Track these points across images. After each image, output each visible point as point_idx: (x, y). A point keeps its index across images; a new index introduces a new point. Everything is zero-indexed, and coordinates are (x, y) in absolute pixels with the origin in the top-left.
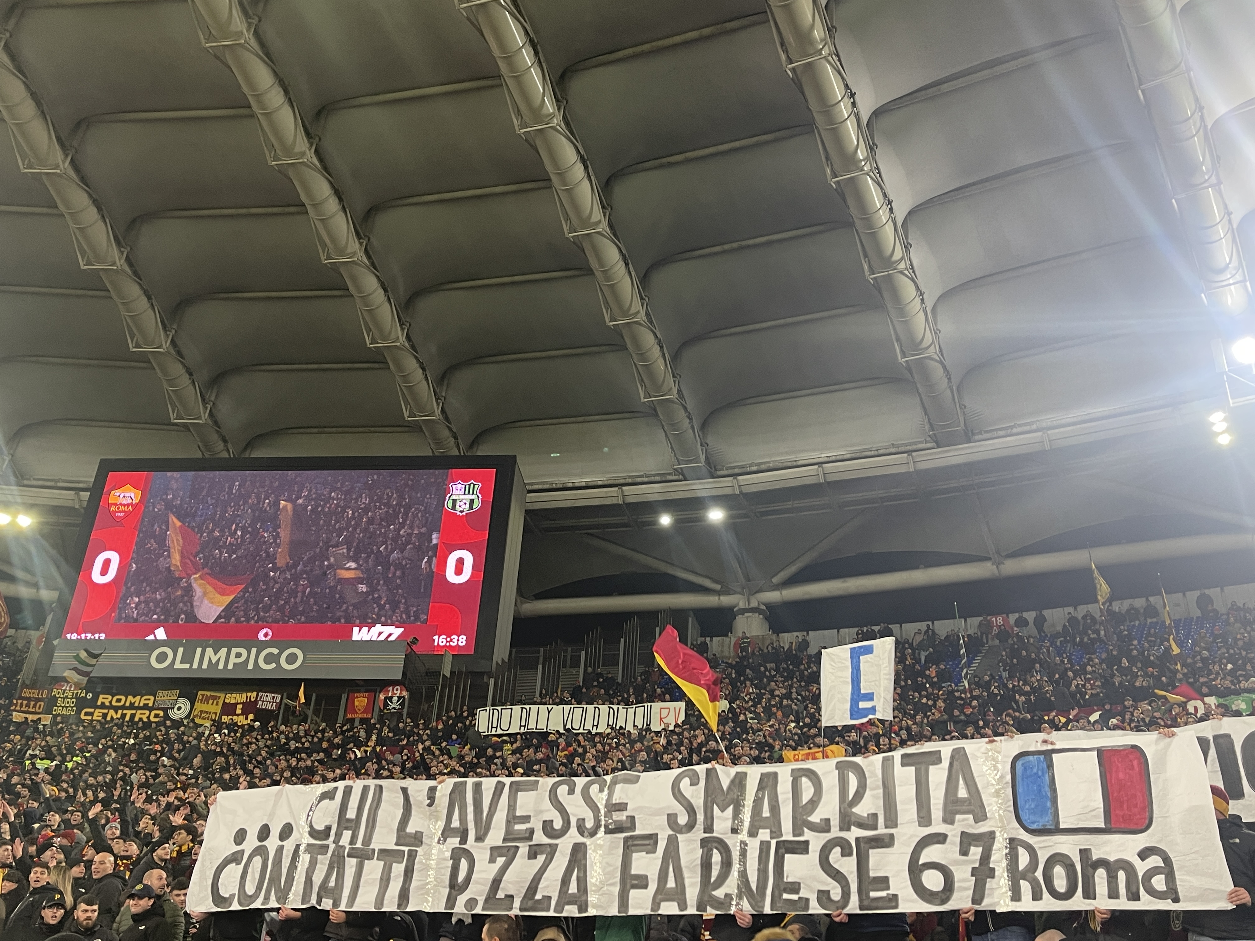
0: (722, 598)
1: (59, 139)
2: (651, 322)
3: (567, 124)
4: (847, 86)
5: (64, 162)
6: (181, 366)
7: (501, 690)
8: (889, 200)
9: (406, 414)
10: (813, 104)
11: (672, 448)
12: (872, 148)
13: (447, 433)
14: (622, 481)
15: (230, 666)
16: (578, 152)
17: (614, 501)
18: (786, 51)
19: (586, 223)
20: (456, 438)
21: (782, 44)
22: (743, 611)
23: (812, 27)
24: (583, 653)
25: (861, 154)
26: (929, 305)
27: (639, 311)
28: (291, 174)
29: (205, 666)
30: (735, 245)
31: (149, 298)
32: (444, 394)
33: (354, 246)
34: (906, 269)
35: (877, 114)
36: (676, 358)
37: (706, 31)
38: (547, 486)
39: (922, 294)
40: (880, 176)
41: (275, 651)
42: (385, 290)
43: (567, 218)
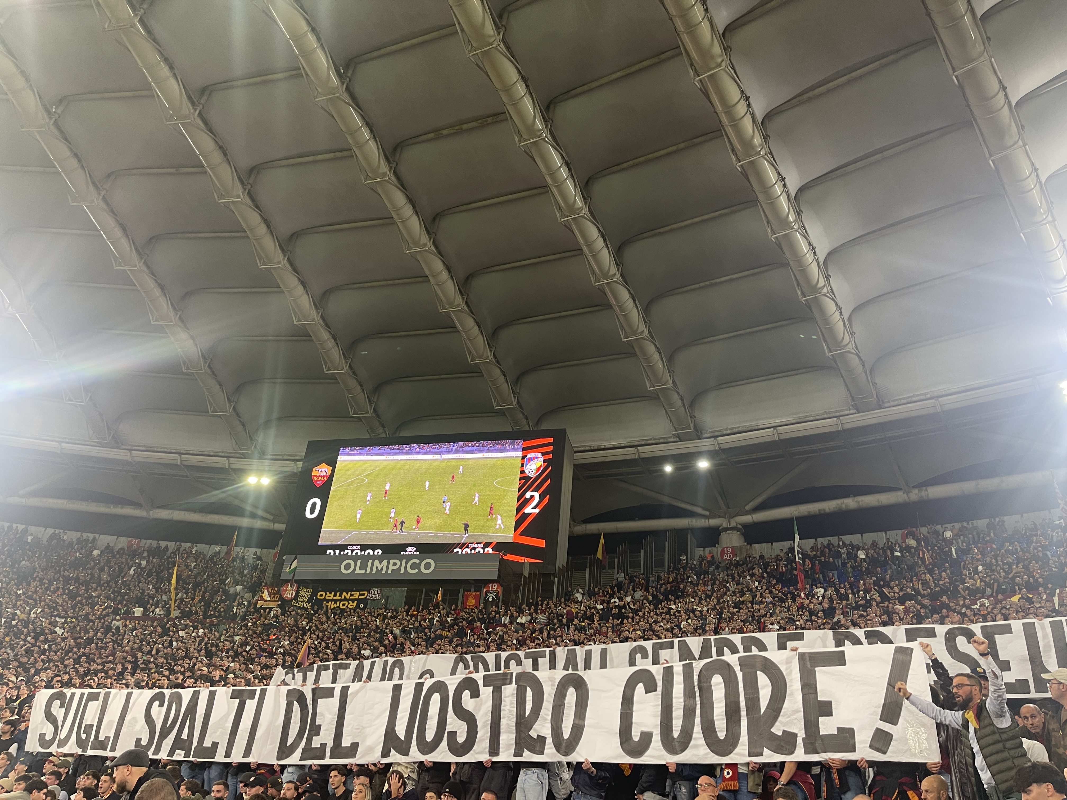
0: (710, 521)
1: (280, 246)
2: (652, 337)
3: (592, 213)
4: (779, 174)
5: (283, 260)
6: (355, 381)
7: (563, 585)
8: (813, 247)
9: (495, 405)
10: (756, 187)
11: (670, 420)
12: (799, 214)
13: (521, 415)
14: (637, 443)
15: (390, 572)
16: (599, 230)
17: (633, 457)
18: (736, 155)
19: (606, 275)
20: (527, 419)
21: (733, 150)
22: (726, 530)
23: (753, 137)
24: (616, 560)
25: (791, 219)
26: (846, 315)
27: (643, 331)
28: (419, 257)
29: (374, 572)
30: (707, 283)
31: (335, 340)
32: (518, 391)
33: (459, 300)
34: (828, 292)
35: (801, 190)
36: (670, 360)
37: (682, 146)
38: (587, 448)
39: (840, 309)
40: (806, 232)
41: (417, 561)
42: (479, 327)
43: (594, 273)
